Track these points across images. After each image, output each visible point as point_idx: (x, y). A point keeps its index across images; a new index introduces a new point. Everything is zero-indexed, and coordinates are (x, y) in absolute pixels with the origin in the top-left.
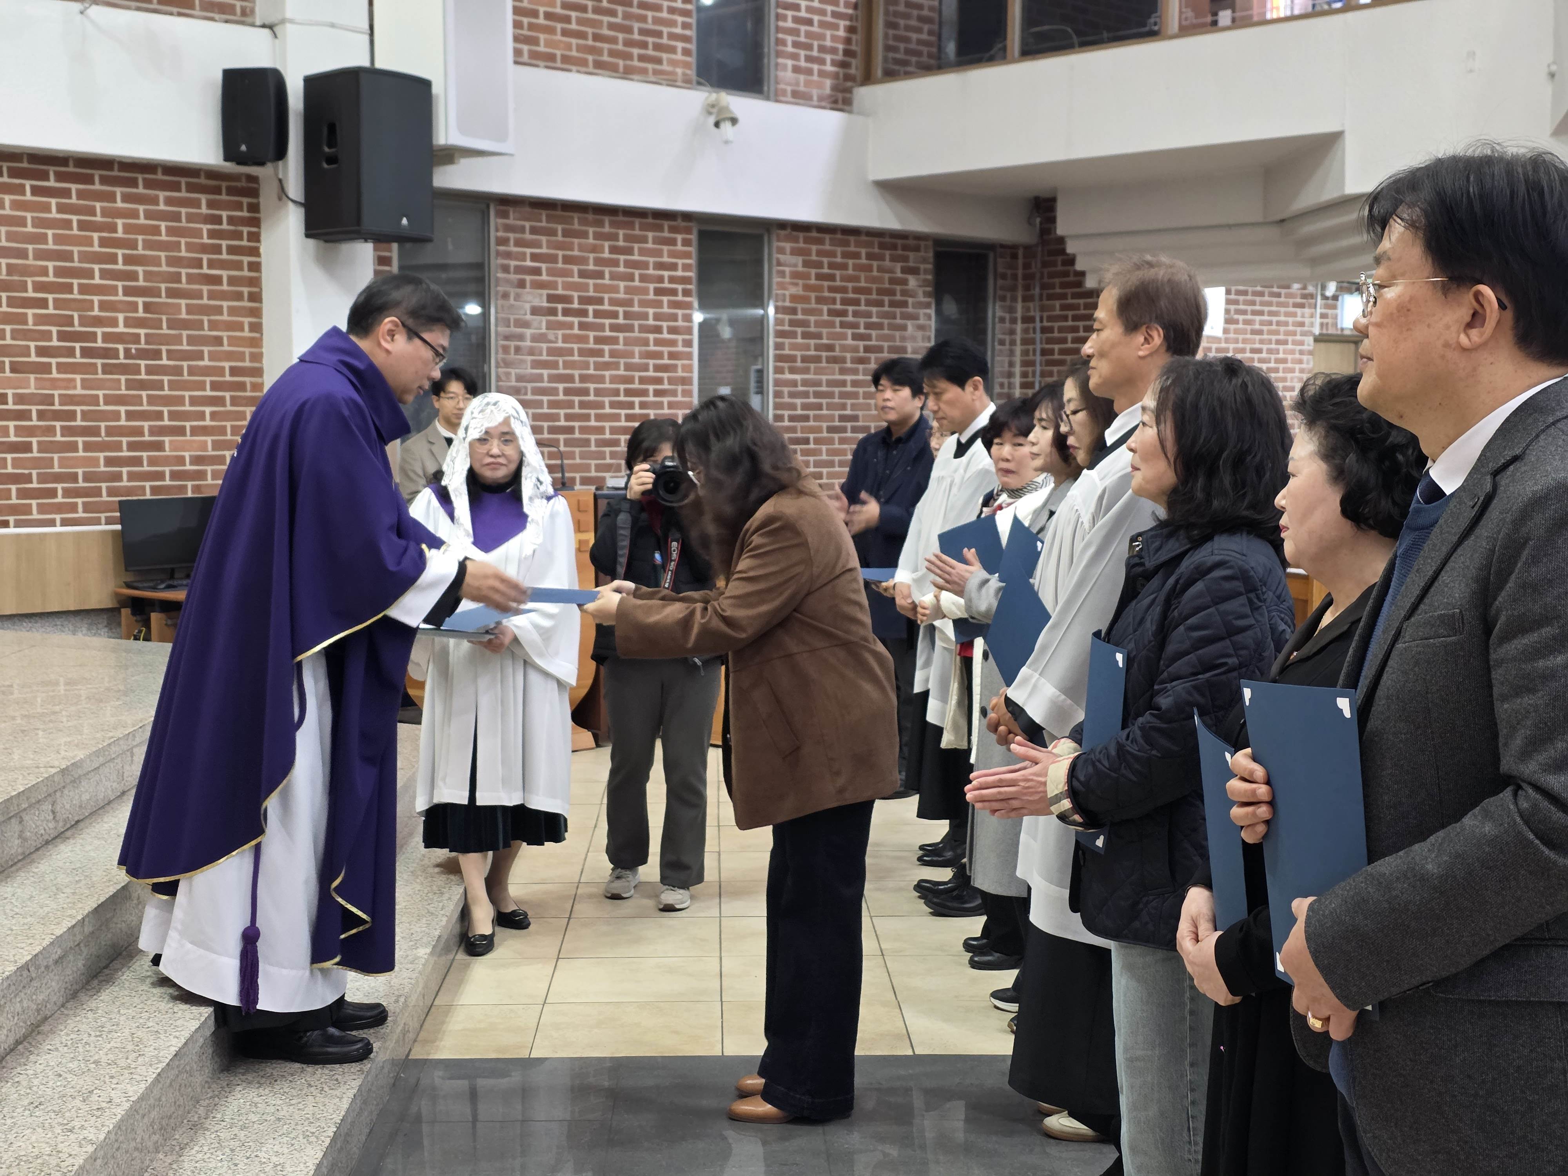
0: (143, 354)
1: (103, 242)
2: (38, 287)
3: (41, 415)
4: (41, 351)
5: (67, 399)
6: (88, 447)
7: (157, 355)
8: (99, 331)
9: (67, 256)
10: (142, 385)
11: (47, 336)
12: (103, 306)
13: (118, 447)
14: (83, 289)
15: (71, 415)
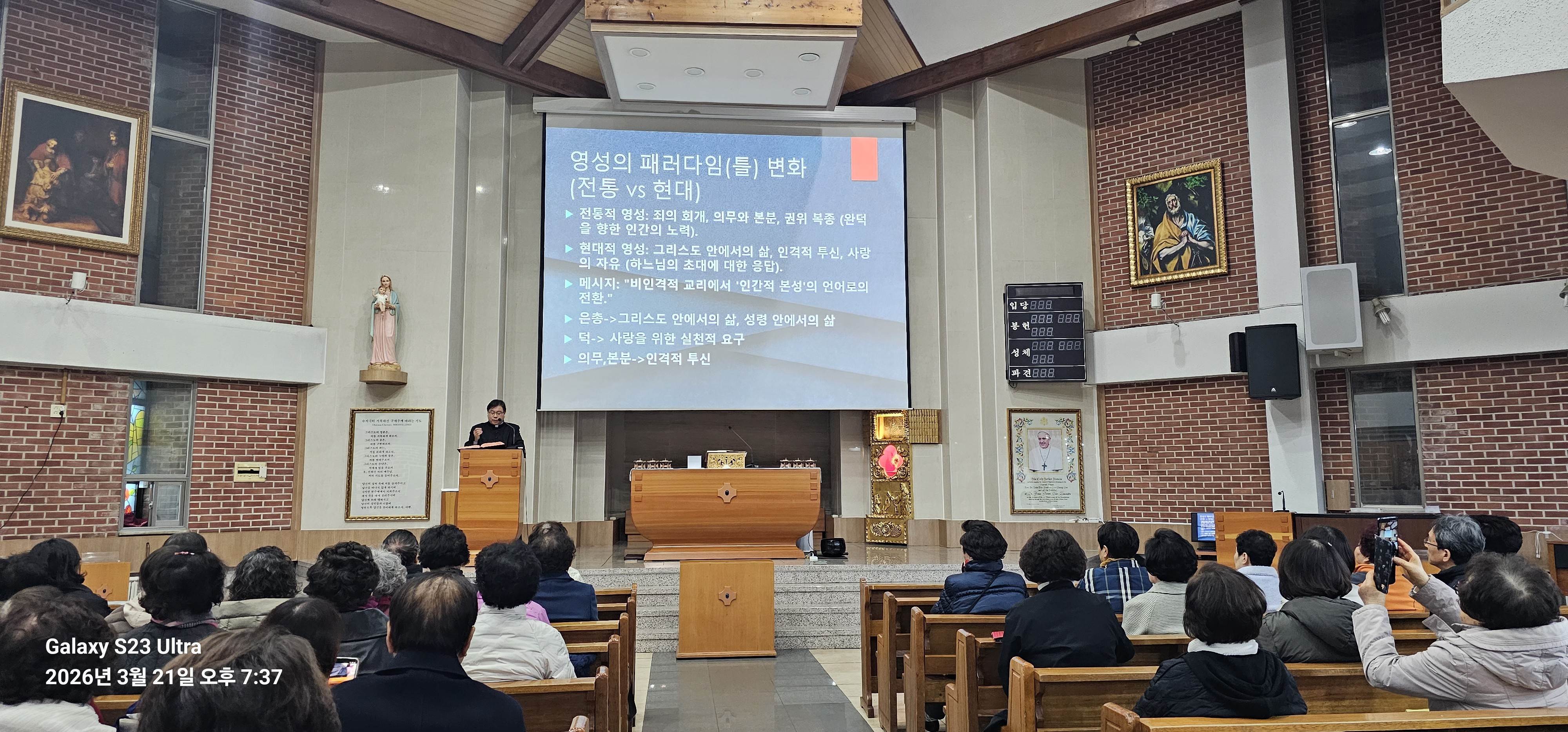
0: (1220, 454)
1: (1201, 410)
2: (1176, 430)
3: (1179, 479)
4: (1178, 454)
5: (1188, 473)
6: (1198, 491)
7: (1226, 453)
8: (1201, 445)
9: (1188, 417)
10: (1220, 466)
11: (1181, 448)
12: (1202, 435)
13: (1211, 492)
14: (1194, 429)
15: (1191, 479)
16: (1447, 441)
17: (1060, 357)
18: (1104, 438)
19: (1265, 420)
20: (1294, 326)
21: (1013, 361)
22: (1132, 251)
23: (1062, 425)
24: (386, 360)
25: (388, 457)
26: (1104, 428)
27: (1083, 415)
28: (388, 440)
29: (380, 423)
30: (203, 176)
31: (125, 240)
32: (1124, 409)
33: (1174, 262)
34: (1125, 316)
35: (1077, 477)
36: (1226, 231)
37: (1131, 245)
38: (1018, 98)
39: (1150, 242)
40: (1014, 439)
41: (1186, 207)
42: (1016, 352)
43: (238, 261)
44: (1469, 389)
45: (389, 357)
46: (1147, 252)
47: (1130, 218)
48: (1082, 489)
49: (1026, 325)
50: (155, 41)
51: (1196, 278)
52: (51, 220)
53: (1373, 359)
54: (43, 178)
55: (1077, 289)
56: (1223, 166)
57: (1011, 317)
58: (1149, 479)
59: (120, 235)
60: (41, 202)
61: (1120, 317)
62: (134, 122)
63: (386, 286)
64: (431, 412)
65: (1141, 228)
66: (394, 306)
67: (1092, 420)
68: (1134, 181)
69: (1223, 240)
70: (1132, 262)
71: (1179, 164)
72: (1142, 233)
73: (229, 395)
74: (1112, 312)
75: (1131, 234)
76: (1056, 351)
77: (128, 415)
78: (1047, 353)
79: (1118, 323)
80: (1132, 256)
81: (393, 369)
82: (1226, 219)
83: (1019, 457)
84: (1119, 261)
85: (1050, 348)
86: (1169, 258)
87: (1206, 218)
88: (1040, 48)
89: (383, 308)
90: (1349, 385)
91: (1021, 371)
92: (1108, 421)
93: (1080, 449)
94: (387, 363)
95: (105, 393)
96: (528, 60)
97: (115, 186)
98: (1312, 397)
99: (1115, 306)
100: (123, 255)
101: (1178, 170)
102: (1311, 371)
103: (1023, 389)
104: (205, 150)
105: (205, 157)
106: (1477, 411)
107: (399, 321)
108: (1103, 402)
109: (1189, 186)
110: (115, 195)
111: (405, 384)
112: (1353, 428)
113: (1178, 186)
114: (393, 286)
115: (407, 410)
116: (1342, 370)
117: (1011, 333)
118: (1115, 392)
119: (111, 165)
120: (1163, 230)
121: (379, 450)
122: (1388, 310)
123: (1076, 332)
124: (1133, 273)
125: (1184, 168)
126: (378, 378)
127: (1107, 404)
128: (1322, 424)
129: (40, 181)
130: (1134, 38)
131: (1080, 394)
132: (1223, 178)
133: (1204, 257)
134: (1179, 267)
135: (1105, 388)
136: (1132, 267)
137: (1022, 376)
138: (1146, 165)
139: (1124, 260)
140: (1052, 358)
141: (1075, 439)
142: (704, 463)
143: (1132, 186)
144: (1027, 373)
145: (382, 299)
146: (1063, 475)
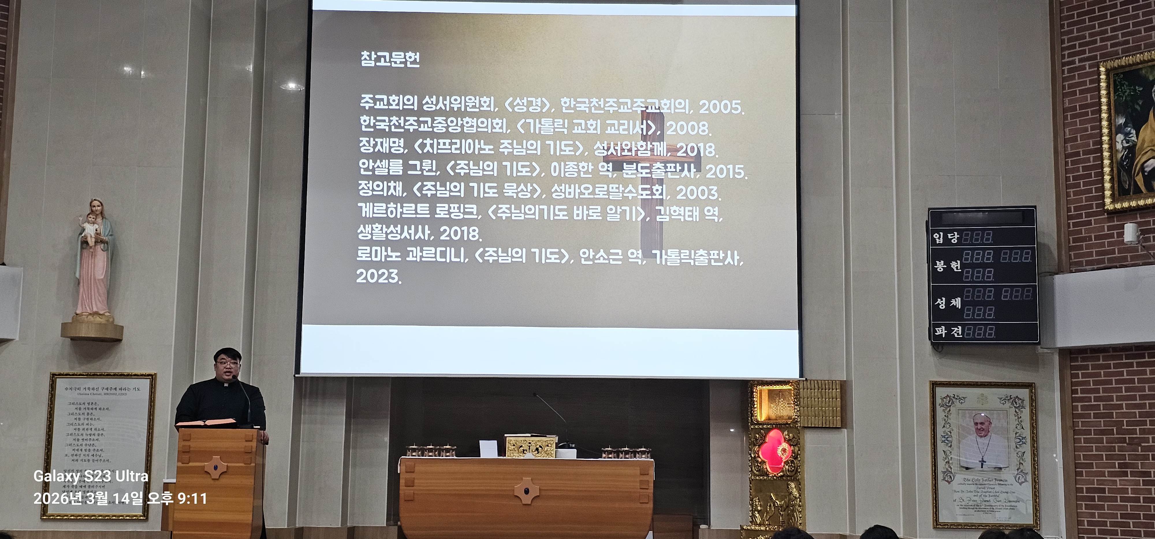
17: (1005, 310)
18: (1069, 423)
21: (937, 317)
22: (1106, 162)
23: (1008, 405)
24: (95, 310)
25: (96, 437)
26: (1069, 410)
27: (1039, 391)
28: (96, 414)
29: (87, 392)
32: (1095, 383)
34: (1098, 253)
35: (1029, 478)
37: (1106, 154)
39: (1131, 150)
40: (940, 422)
42: (942, 303)
45: (99, 306)
46: (1126, 164)
47: (1104, 115)
48: (1037, 496)
49: (955, 265)
55: (1028, 215)
57: (934, 255)
61: (1090, 254)
63: (97, 212)
64: (153, 378)
65: (1120, 129)
66: (105, 238)
67: (1052, 399)
68: (1110, 64)
70: (1107, 178)
72: (1120, 137)
74: (1081, 248)
75: (1105, 138)
76: (997, 302)
78: (985, 304)
79: (1088, 263)
80: (1107, 170)
81: (103, 321)
83: (947, 449)
84: (1090, 176)
85: (989, 297)
89: (91, 242)
91: (949, 328)
92: (1074, 400)
93: (1034, 440)
94: (96, 313)
99: (1084, 239)
103: (951, 355)
107: (113, 259)
108: (1068, 373)
111: (120, 341)
114: (106, 213)
115: (122, 376)
117: (933, 275)
118: (1084, 359)
120: (1149, 133)
121: (86, 427)
123: (1028, 272)
124: (1108, 193)
126: (84, 332)
127: (1074, 376)
131: (1035, 362)
135: (1069, 354)
136: (1107, 185)
137: (949, 336)
138: (1127, 42)
139: (1096, 175)
140: (991, 312)
141: (1027, 425)
142: (502, 450)
143: (1108, 72)
144: (957, 331)
145: (90, 230)
146: (1009, 475)
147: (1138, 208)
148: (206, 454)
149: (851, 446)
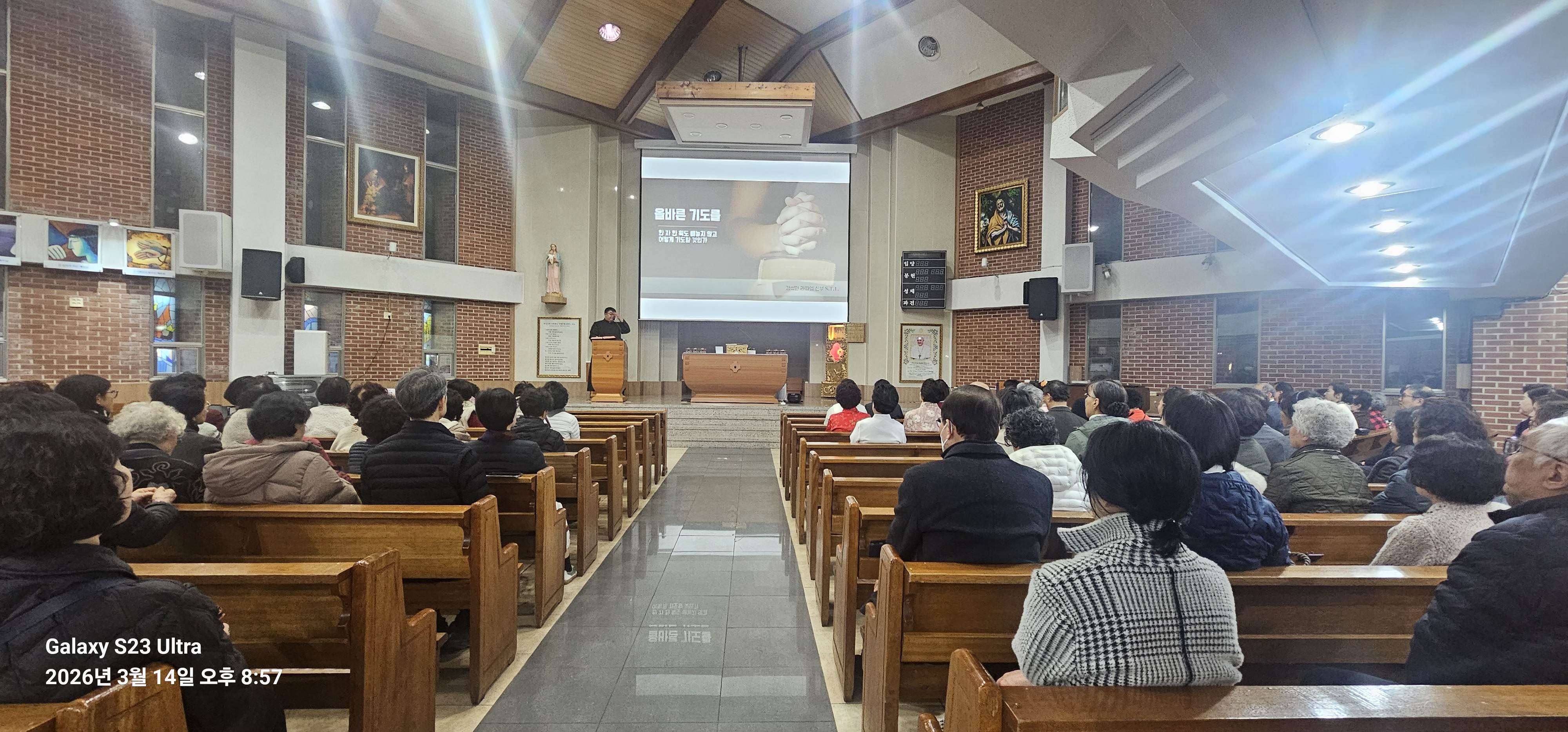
0: (1016, 350)
1: (1007, 326)
2: (994, 336)
7: (1019, 350)
8: (1006, 345)
9: (1000, 329)
10: (1015, 357)
11: (995, 347)
12: (1007, 340)
14: (1003, 336)
15: (999, 364)
16: (1136, 345)
17: (932, 294)
18: (955, 340)
19: (1039, 332)
20: (1057, 279)
21: (904, 296)
25: (557, 343)
26: (955, 335)
27: (944, 327)
28: (558, 334)
29: (553, 325)
30: (454, 188)
31: (415, 224)
32: (966, 324)
33: (999, 239)
34: (971, 271)
36: (1028, 222)
37: (976, 229)
38: (915, 139)
39: (987, 227)
40: (904, 340)
41: (1008, 207)
42: (906, 291)
43: (476, 236)
44: (1151, 316)
45: (557, 290)
46: (984, 234)
47: (976, 213)
48: (940, 369)
49: (913, 276)
50: (425, 113)
51: (1010, 249)
52: (376, 215)
53: (1100, 298)
54: (373, 191)
55: (943, 254)
56: (1029, 183)
57: (905, 270)
58: (977, 364)
59: (413, 222)
60: (371, 204)
61: (967, 271)
62: (417, 159)
63: (553, 250)
64: (580, 319)
65: (982, 219)
66: (558, 261)
67: (949, 331)
68: (980, 191)
69: (1026, 228)
71: (1005, 181)
72: (982, 222)
73: (474, 310)
74: (964, 268)
75: (976, 223)
76: (929, 291)
77: (423, 318)
78: (924, 291)
79: (966, 275)
80: (976, 236)
81: (558, 295)
82: (1029, 215)
84: (969, 238)
85: (926, 288)
86: (996, 237)
87: (1018, 214)
88: (926, 111)
89: (552, 262)
90: (1087, 313)
91: (909, 301)
92: (957, 331)
93: (941, 347)
94: (556, 292)
95: (410, 307)
96: (629, 119)
97: (409, 194)
98: (1066, 319)
99: (965, 265)
100: (415, 232)
101: (1004, 185)
102: (1066, 305)
103: (909, 312)
104: (455, 174)
105: (455, 177)
106: (1153, 328)
107: (561, 269)
108: (956, 320)
109: (1010, 194)
110: (409, 199)
112: (1087, 337)
113: (1004, 195)
114: (557, 250)
115: (567, 318)
116: (1084, 304)
117: (904, 280)
118: (963, 314)
119: (406, 183)
120: (994, 220)
122: (1109, 270)
123: (942, 278)
124: (976, 246)
125: (1008, 184)
127: (958, 321)
128: (1071, 334)
129: (371, 192)
130: (980, 105)
131: (943, 315)
132: (1029, 190)
133: (1015, 237)
134: (1001, 243)
135: (956, 312)
136: (976, 242)
137: (909, 305)
138: (988, 181)
139: (971, 238)
140: (927, 294)
141: (938, 341)
142: (725, 351)
143: (979, 194)
144: (912, 303)
145: (551, 257)
146: (929, 361)
147: (988, 252)
148: (605, 351)
149: (867, 350)
